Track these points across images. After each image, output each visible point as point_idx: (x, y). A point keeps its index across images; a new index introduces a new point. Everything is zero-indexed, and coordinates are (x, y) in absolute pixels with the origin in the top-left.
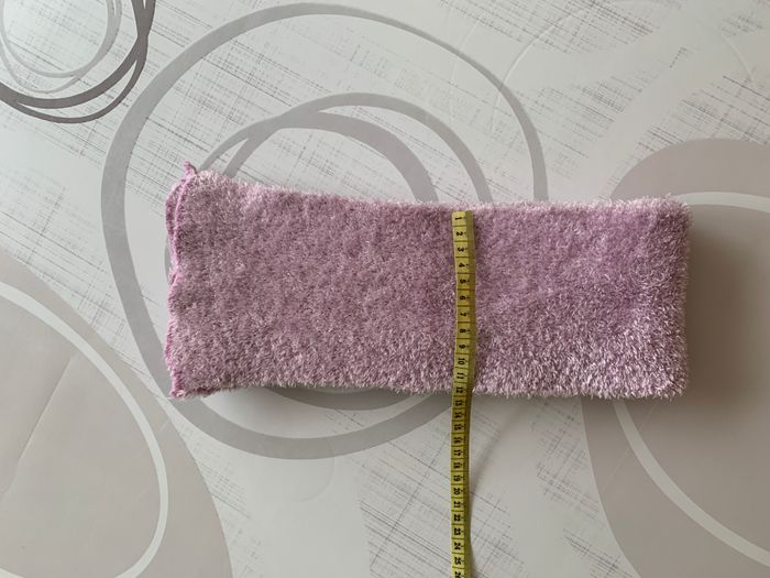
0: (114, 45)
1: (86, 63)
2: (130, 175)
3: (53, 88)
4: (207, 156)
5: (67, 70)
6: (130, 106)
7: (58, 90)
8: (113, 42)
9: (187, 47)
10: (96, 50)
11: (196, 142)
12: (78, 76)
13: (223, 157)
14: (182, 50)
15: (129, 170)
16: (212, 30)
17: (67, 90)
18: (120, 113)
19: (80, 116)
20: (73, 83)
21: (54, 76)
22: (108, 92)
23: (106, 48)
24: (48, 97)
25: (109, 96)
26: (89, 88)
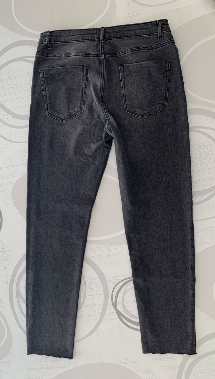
0: (121, 304)
1: (125, 296)
2: (99, 280)
3: (128, 286)
4: (87, 295)
5: (128, 292)
6: (109, 294)
7: (127, 287)
8: (122, 304)
9: (106, 314)
10: (124, 301)
11: (91, 296)
12: (125, 292)
13: (83, 297)
14: (106, 312)
15: (100, 281)
16: (103, 320)
17: (125, 288)
18: (110, 291)
19: (118, 285)
20: (125, 290)
21: (129, 289)
22: (116, 294)
23: (123, 302)
24: (128, 284)
25: (115, 293)
26: (120, 292)
